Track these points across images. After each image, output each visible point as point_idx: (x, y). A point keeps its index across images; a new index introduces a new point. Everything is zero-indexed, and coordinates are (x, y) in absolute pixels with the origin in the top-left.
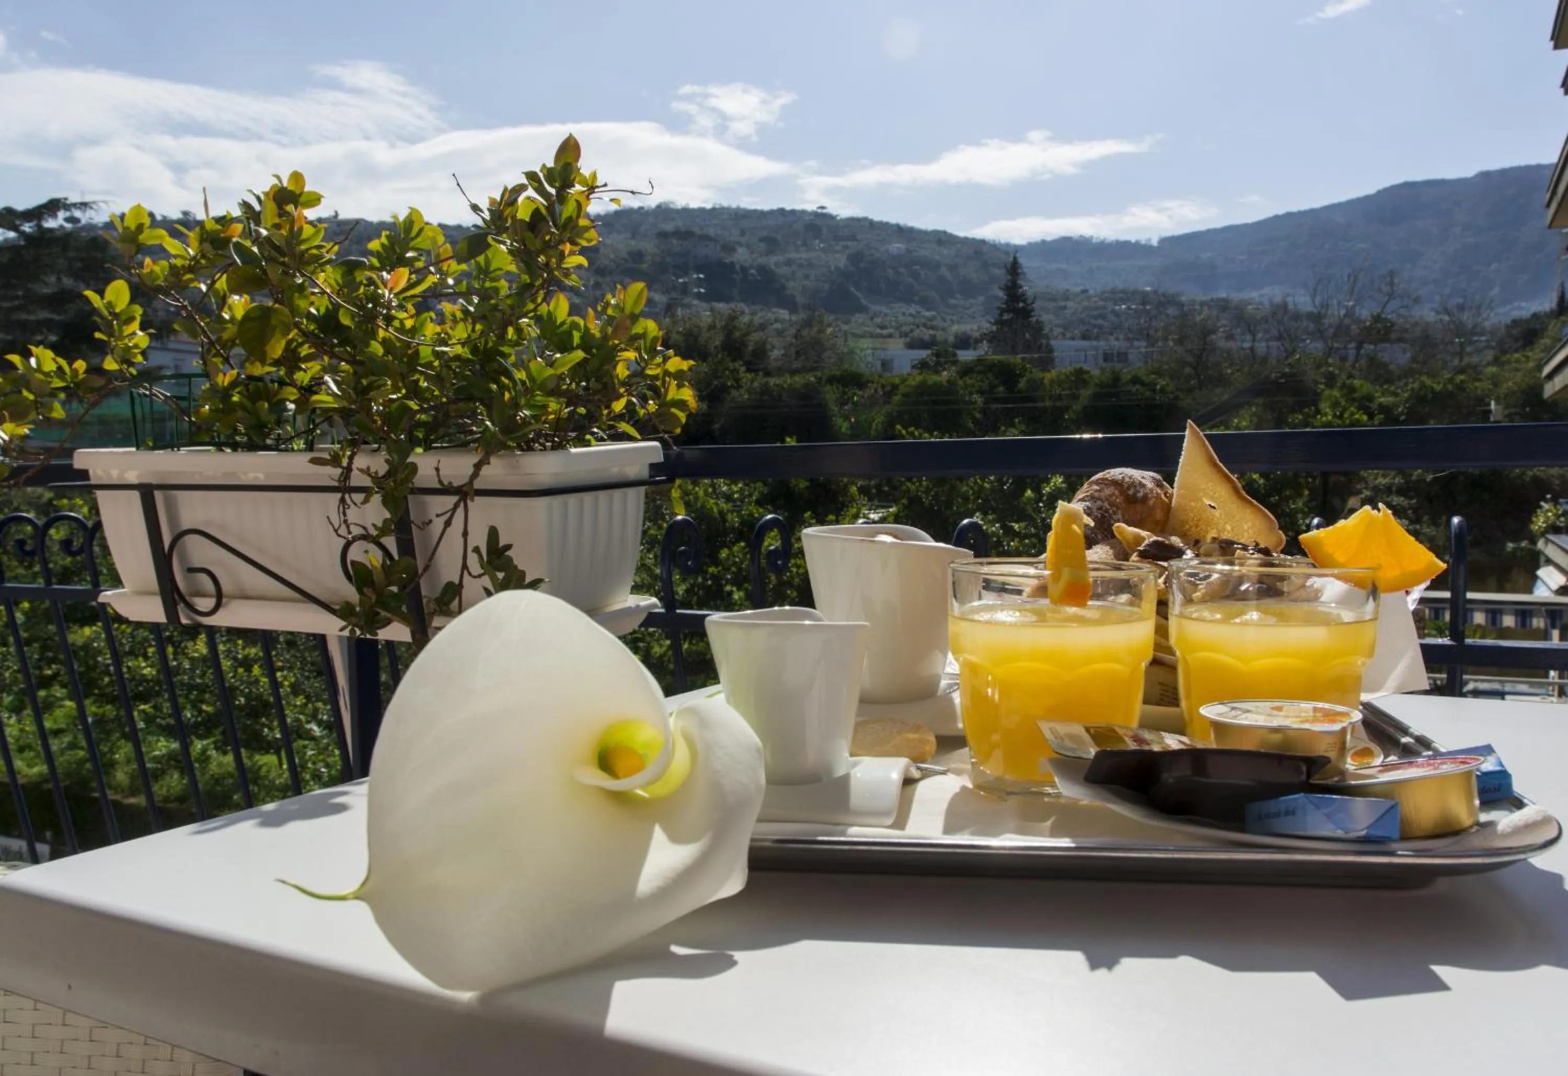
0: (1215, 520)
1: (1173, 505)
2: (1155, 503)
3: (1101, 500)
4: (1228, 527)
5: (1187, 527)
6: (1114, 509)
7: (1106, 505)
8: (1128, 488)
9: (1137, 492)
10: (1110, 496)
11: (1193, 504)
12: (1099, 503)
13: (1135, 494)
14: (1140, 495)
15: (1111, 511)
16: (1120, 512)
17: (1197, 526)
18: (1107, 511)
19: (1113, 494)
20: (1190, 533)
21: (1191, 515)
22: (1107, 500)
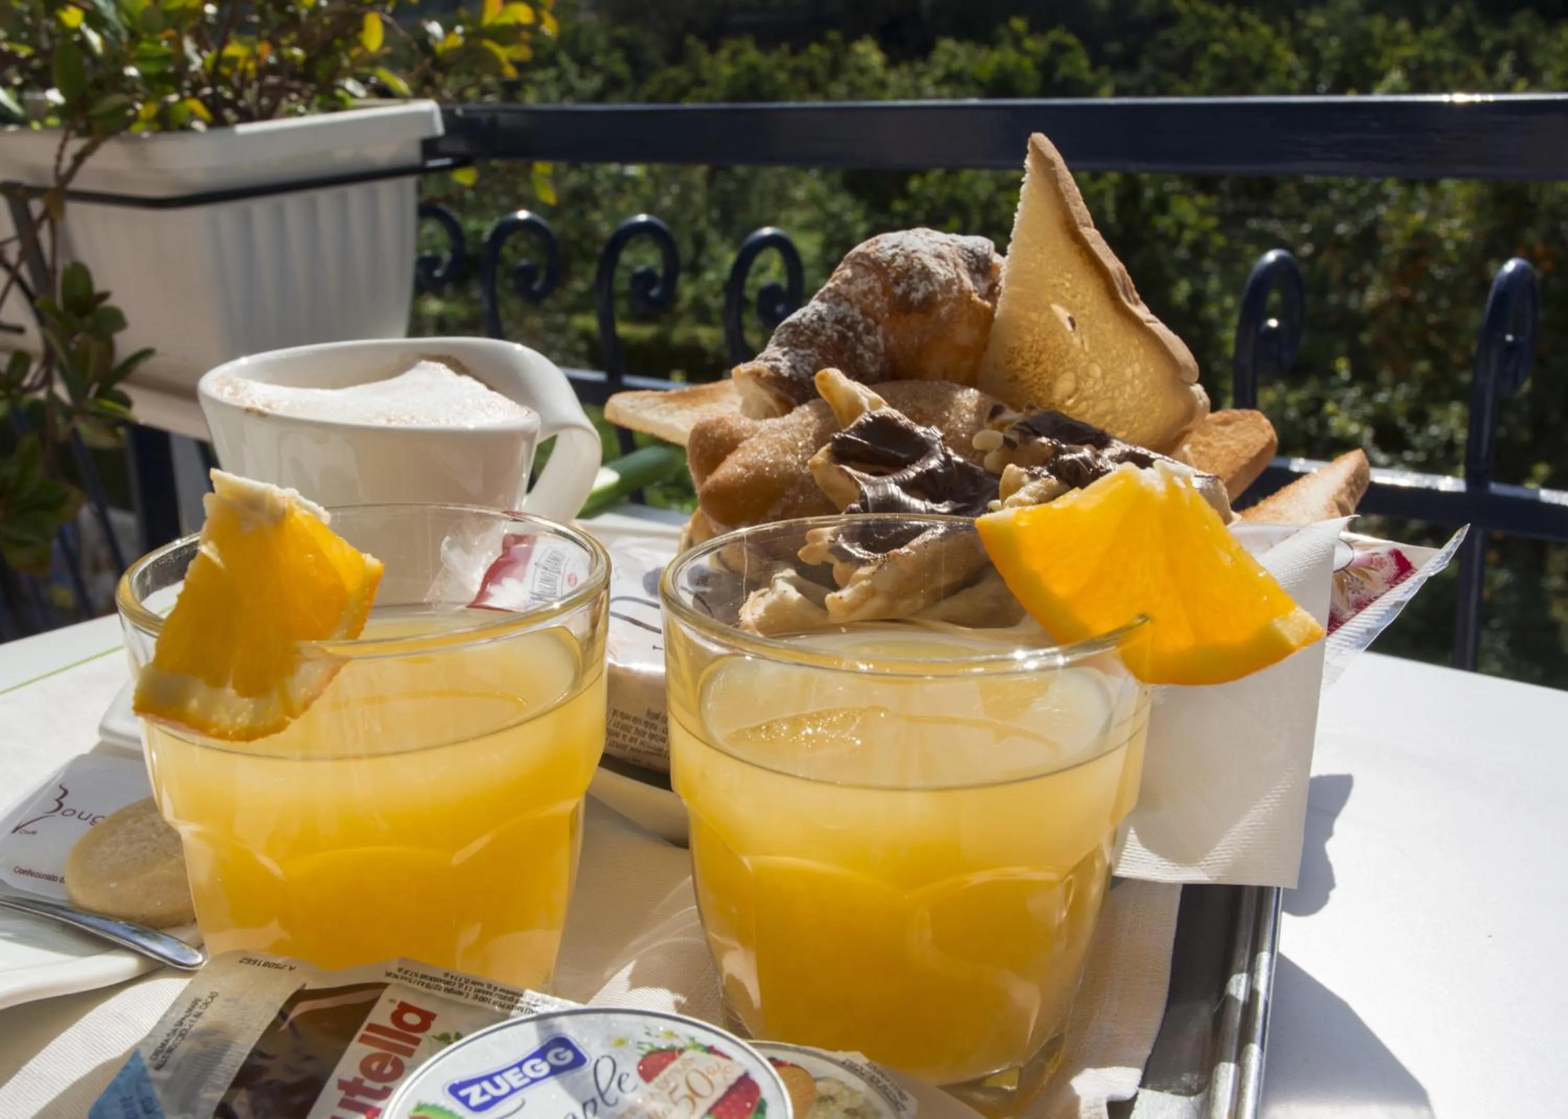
0: (1072, 353)
1: (996, 315)
2: (951, 313)
3: (848, 300)
4: (1097, 371)
5: (1020, 362)
6: (870, 321)
7: (856, 313)
8: (897, 282)
9: (912, 289)
10: (865, 294)
11: (1034, 316)
12: (844, 307)
13: (906, 294)
14: (917, 296)
15: (860, 328)
16: (880, 329)
17: (1037, 363)
18: (852, 327)
19: (871, 290)
20: (1023, 377)
21: (1029, 338)
22: (859, 301)
